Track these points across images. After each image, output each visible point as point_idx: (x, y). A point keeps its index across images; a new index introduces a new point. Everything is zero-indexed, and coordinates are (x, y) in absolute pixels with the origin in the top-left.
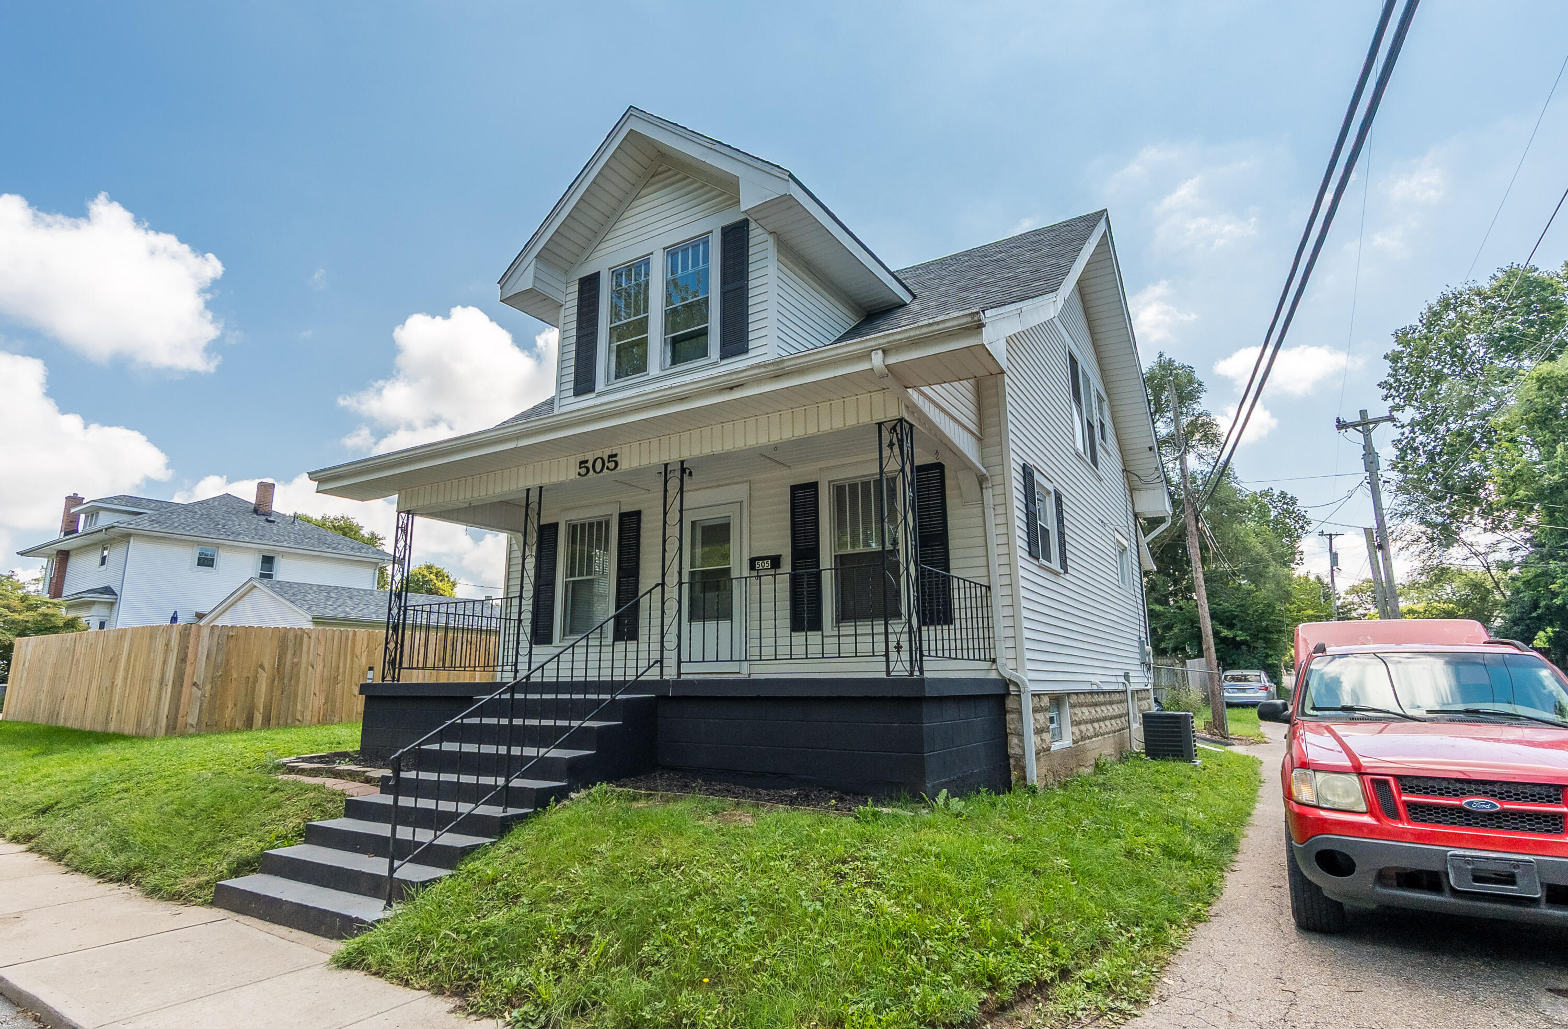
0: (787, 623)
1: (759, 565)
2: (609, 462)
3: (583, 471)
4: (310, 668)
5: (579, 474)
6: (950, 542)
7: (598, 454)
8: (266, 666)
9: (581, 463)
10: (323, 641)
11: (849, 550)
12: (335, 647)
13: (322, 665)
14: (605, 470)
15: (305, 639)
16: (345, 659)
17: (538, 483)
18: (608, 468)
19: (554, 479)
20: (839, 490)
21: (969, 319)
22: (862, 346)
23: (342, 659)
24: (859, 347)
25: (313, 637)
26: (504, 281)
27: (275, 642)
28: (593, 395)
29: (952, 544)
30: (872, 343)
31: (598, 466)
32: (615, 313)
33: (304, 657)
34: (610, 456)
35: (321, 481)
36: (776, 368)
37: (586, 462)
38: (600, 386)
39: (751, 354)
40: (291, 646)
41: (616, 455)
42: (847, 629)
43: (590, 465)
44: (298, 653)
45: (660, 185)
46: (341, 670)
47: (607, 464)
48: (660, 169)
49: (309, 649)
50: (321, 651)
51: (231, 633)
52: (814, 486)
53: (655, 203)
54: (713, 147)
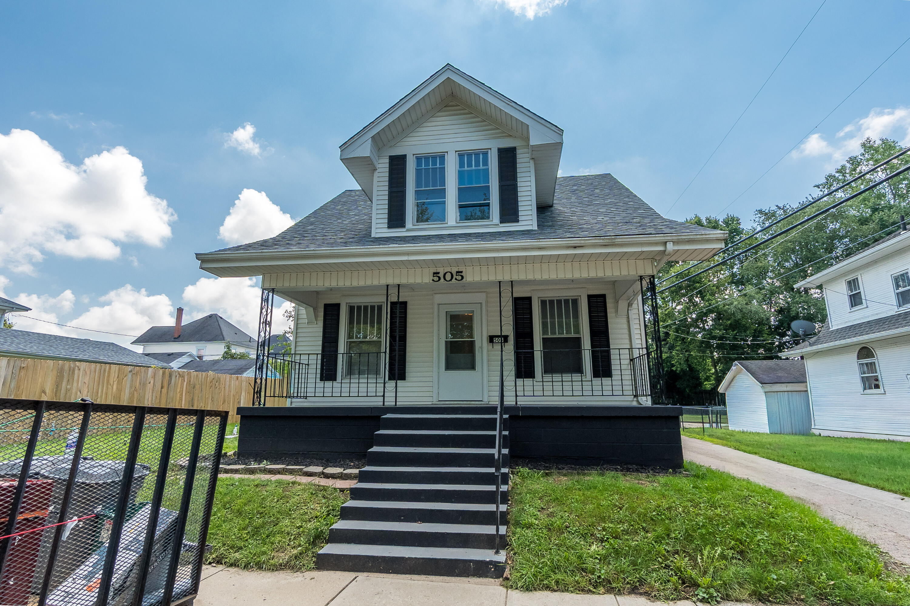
0: (513, 373)
1: (496, 340)
2: (457, 275)
3: (436, 279)
4: (79, 393)
5: (433, 280)
6: (610, 335)
7: (448, 269)
8: (47, 391)
9: (434, 273)
10: (88, 372)
11: (550, 336)
12: (96, 377)
13: (87, 390)
14: (454, 280)
15: (76, 371)
16: (103, 387)
17: (397, 282)
18: (456, 279)
19: (411, 281)
20: (543, 303)
21: (722, 235)
22: (663, 238)
23: (101, 386)
24: (661, 238)
25: (82, 370)
26: (344, 147)
27: (55, 372)
28: (404, 230)
29: (611, 336)
30: (669, 238)
31: (448, 277)
32: (418, 183)
33: (75, 385)
34: (457, 272)
35: (203, 261)
36: (610, 241)
37: (438, 273)
38: (409, 224)
39: (520, 223)
40: (66, 375)
41: (461, 272)
42: (548, 377)
43: (441, 275)
44: (71, 380)
45: (451, 113)
46: (99, 395)
47: (455, 277)
48: (451, 104)
49: (78, 379)
50: (86, 380)
51: (23, 365)
52: (529, 299)
53: (446, 123)
54: (510, 104)
